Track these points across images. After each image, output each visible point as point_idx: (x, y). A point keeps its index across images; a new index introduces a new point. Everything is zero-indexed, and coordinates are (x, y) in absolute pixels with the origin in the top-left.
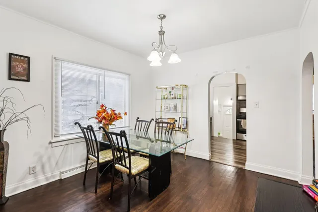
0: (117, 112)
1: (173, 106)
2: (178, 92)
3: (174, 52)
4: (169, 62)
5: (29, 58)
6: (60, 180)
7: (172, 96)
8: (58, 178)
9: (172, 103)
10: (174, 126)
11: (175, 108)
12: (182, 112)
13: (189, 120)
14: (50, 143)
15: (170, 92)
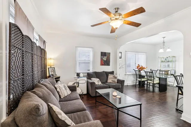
0: (143, 67)
1: (167, 65)
2: (170, 59)
3: (169, 48)
4: (167, 51)
5: (121, 52)
6: (127, 85)
7: (167, 61)
8: (126, 85)
9: (167, 64)
10: (168, 73)
11: (168, 66)
12: (172, 67)
13: (176, 71)
14: (125, 75)
15: (166, 59)
